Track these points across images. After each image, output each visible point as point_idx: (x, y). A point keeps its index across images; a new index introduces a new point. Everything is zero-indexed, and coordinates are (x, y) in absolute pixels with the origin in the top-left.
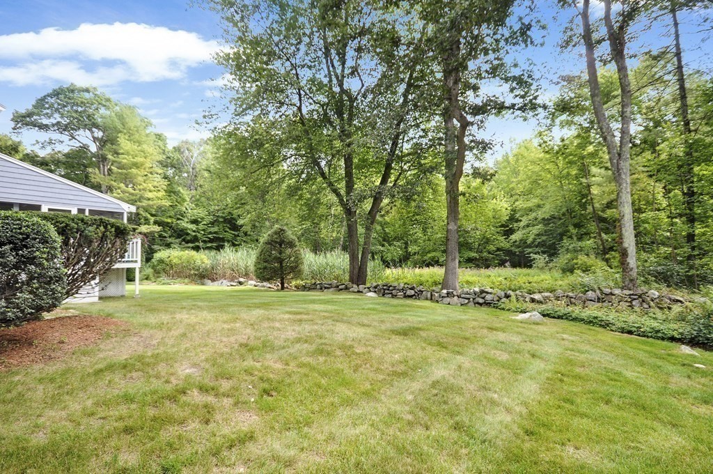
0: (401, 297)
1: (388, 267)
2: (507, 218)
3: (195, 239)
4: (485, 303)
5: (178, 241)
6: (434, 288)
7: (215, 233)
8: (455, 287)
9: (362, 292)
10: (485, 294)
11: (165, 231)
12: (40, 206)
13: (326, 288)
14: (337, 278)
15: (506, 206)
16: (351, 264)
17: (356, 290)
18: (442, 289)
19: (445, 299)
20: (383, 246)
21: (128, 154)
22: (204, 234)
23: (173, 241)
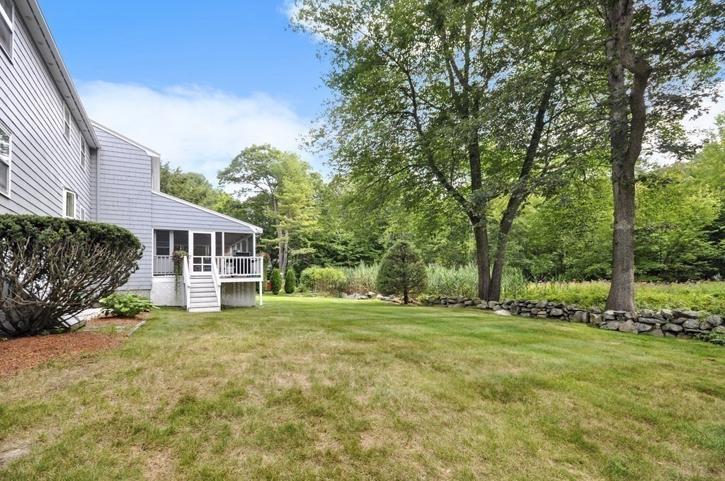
0: (543, 316)
1: (533, 282)
2: (717, 217)
3: (345, 258)
4: (683, 331)
5: (330, 260)
6: (593, 307)
7: (362, 252)
8: (629, 306)
9: (491, 309)
10: (683, 319)
11: (319, 252)
12: (188, 231)
13: (450, 303)
14: (465, 293)
15: (713, 202)
16: (480, 277)
17: (485, 307)
18: (607, 309)
19: (611, 323)
20: (531, 258)
21: (289, 191)
22: (352, 254)
23: (326, 260)
